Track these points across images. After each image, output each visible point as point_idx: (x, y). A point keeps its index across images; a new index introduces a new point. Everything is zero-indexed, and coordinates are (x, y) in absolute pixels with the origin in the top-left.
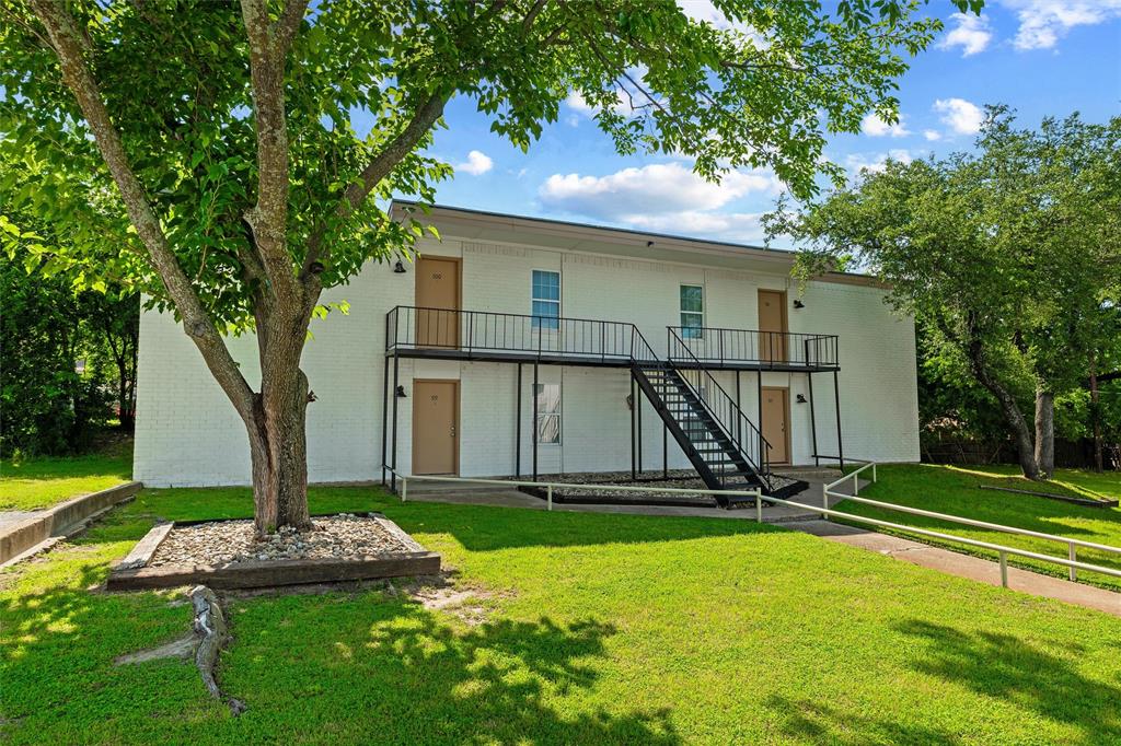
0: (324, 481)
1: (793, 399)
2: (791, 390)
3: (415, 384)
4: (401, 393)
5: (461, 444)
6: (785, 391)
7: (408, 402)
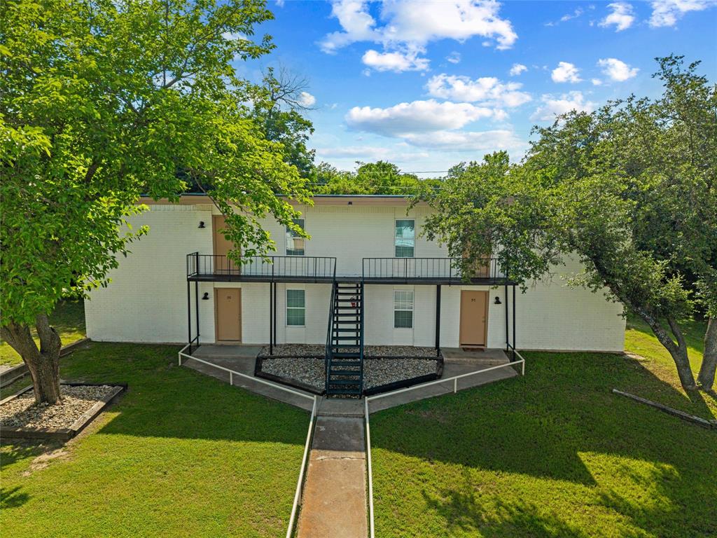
0: (171, 342)
1: (492, 300)
2: (490, 294)
3: (216, 290)
4: (206, 297)
5: (242, 325)
6: (487, 293)
7: (211, 302)
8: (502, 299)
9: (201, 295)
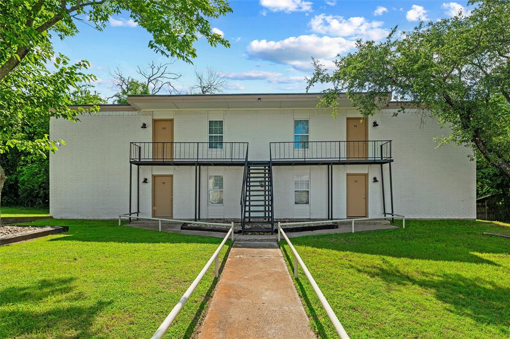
1: (371, 180)
2: (369, 175)
3: (154, 177)
4: (145, 181)
5: (174, 204)
6: (366, 175)
7: (149, 185)
8: (379, 179)
9: (141, 180)
